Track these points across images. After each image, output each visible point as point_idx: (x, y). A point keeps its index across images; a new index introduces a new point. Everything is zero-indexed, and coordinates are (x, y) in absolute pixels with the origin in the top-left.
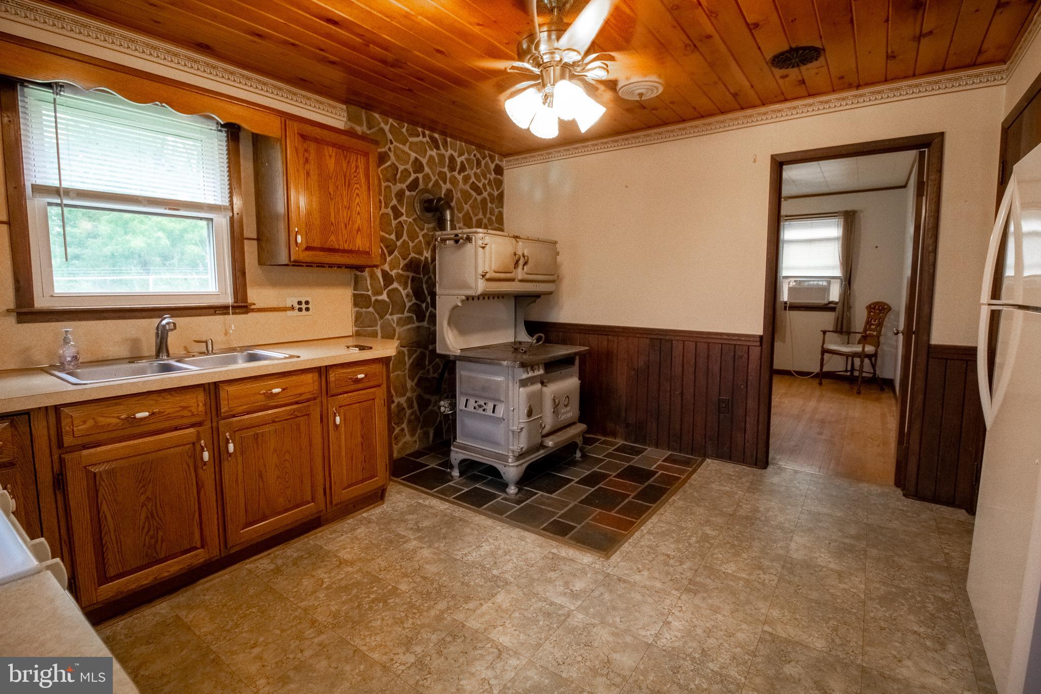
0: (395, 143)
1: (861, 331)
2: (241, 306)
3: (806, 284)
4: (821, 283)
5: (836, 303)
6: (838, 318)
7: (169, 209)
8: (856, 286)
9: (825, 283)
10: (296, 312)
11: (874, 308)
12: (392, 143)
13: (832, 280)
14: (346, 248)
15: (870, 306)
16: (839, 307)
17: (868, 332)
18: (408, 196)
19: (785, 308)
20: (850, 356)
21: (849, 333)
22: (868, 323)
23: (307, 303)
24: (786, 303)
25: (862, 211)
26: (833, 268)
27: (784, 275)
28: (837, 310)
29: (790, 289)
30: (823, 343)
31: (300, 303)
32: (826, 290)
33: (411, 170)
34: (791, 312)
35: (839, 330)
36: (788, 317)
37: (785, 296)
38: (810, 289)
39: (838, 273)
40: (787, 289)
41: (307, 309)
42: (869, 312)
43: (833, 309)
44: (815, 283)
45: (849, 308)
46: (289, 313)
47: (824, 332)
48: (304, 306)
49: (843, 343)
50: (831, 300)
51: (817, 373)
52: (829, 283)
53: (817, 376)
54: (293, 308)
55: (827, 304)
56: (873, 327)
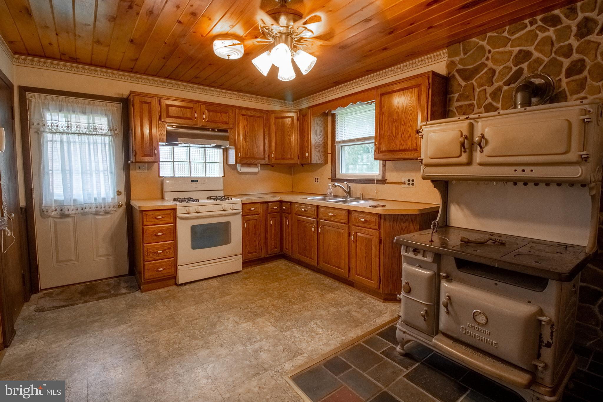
0: (493, 51)
2: (383, 181)
7: (362, 141)
10: (406, 185)
12: (490, 52)
14: (401, 148)
18: (506, 91)
23: (413, 181)
31: (409, 180)
33: (512, 65)
41: (413, 184)
46: (403, 186)
48: (411, 182)
54: (405, 183)
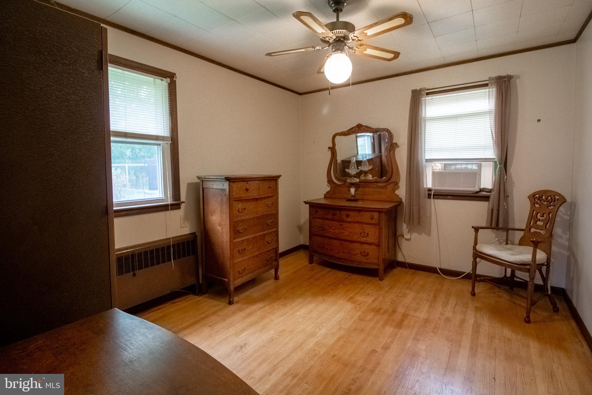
1: (524, 227)
3: (453, 167)
4: (470, 167)
5: (490, 191)
6: (492, 210)
8: (514, 169)
9: (475, 167)
11: (540, 198)
13: (483, 164)
15: (534, 195)
16: (493, 196)
17: (533, 230)
19: (429, 195)
20: (509, 266)
21: (507, 230)
22: (532, 217)
24: (430, 190)
25: (518, 77)
26: (485, 148)
27: (428, 157)
28: (491, 199)
29: (434, 173)
30: (476, 243)
32: (476, 175)
34: (436, 200)
35: (493, 226)
36: (433, 208)
37: (429, 183)
38: (457, 174)
39: (491, 153)
40: (431, 173)
42: (533, 204)
43: (486, 198)
44: (463, 166)
45: (506, 197)
47: (477, 229)
49: (500, 243)
50: (482, 187)
51: (469, 274)
52: (480, 167)
53: (468, 277)
55: (478, 192)
56: (539, 223)
